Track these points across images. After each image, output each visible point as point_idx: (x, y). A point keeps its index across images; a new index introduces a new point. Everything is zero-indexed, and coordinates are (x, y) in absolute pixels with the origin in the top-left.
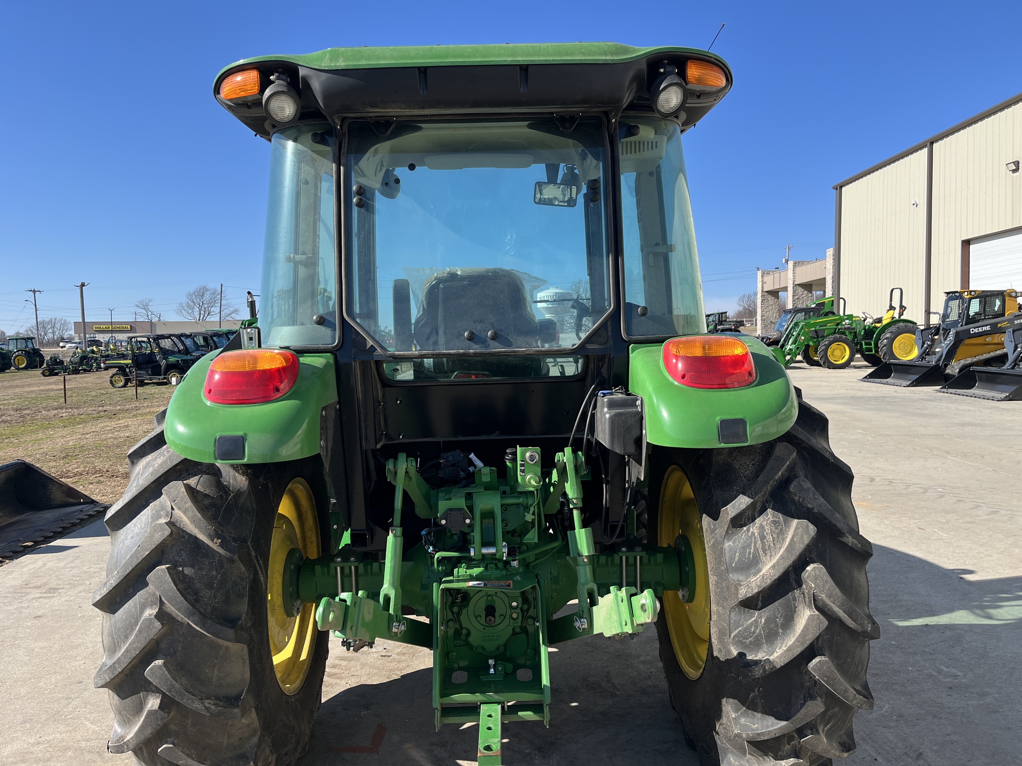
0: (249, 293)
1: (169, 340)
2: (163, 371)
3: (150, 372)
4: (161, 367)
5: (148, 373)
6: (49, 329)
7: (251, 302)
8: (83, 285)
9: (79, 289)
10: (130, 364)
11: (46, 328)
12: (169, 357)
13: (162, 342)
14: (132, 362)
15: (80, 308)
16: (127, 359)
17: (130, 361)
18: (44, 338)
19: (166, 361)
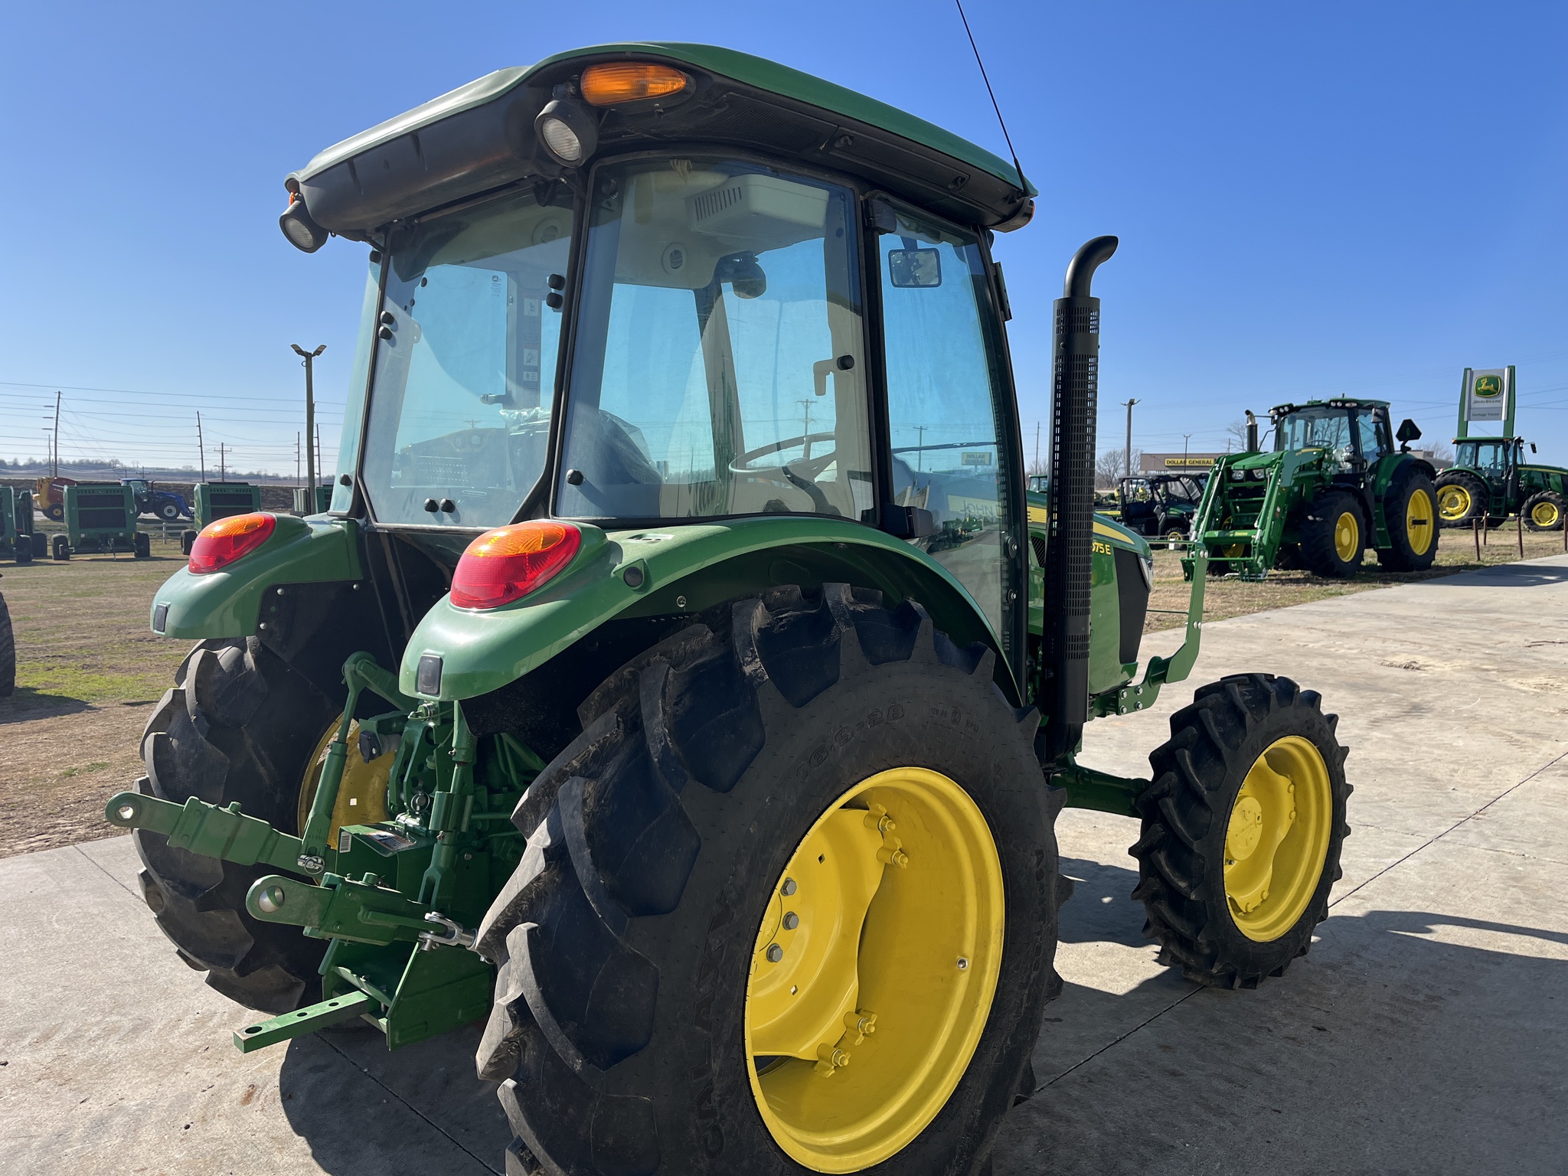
0: (1248, 412)
1: (1178, 483)
2: (1160, 528)
3: (1143, 529)
4: (1158, 522)
5: (1140, 530)
6: (1121, 463)
7: (1251, 426)
8: (1132, 403)
9: (1126, 409)
10: (1119, 516)
11: (1117, 462)
12: (1171, 509)
13: (1171, 485)
14: (1122, 513)
15: (1126, 435)
16: (1115, 509)
17: (1119, 513)
18: (1113, 475)
19: (1166, 514)
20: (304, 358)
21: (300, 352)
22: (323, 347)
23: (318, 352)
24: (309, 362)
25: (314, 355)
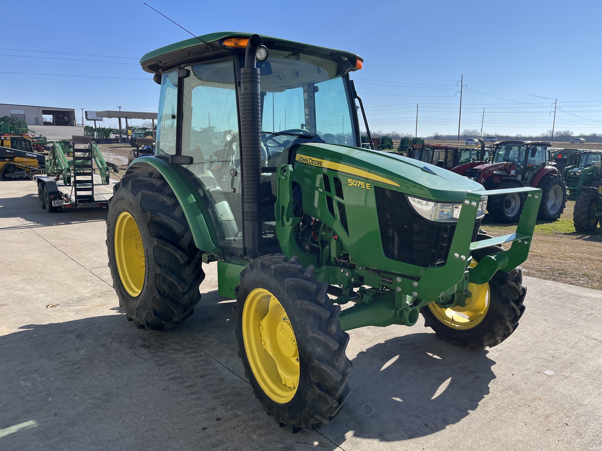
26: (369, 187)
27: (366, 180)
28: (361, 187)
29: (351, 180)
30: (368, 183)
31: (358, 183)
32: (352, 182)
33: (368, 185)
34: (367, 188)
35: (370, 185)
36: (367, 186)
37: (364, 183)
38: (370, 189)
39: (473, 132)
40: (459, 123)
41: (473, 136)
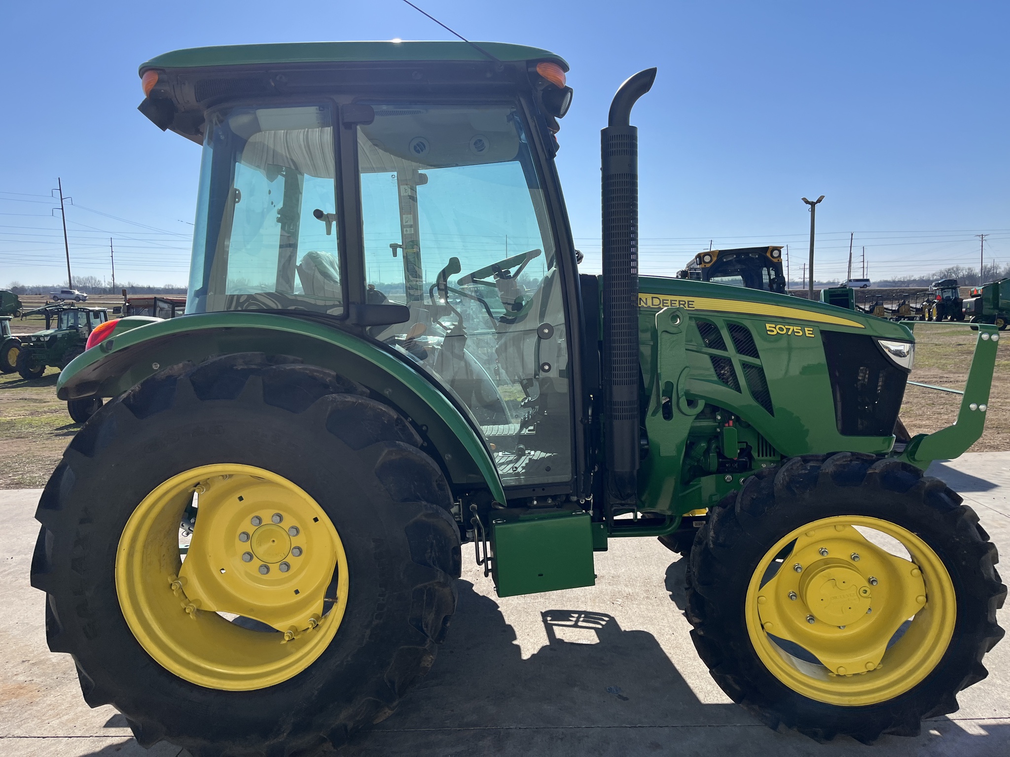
20: (810, 206)
21: (807, 202)
22: (822, 197)
23: (819, 201)
24: (813, 208)
25: (817, 202)
26: (811, 332)
27: (803, 323)
28: (796, 334)
29: (774, 326)
30: (808, 326)
31: (788, 329)
32: (775, 328)
33: (808, 330)
34: (807, 335)
35: (812, 329)
36: (807, 332)
37: (800, 328)
38: (813, 336)
39: (88, 279)
40: (67, 263)
41: (89, 287)
